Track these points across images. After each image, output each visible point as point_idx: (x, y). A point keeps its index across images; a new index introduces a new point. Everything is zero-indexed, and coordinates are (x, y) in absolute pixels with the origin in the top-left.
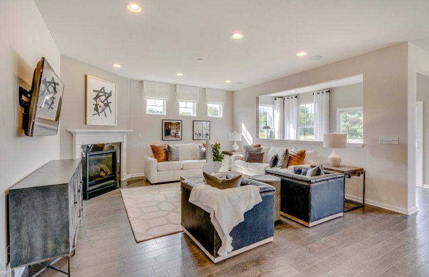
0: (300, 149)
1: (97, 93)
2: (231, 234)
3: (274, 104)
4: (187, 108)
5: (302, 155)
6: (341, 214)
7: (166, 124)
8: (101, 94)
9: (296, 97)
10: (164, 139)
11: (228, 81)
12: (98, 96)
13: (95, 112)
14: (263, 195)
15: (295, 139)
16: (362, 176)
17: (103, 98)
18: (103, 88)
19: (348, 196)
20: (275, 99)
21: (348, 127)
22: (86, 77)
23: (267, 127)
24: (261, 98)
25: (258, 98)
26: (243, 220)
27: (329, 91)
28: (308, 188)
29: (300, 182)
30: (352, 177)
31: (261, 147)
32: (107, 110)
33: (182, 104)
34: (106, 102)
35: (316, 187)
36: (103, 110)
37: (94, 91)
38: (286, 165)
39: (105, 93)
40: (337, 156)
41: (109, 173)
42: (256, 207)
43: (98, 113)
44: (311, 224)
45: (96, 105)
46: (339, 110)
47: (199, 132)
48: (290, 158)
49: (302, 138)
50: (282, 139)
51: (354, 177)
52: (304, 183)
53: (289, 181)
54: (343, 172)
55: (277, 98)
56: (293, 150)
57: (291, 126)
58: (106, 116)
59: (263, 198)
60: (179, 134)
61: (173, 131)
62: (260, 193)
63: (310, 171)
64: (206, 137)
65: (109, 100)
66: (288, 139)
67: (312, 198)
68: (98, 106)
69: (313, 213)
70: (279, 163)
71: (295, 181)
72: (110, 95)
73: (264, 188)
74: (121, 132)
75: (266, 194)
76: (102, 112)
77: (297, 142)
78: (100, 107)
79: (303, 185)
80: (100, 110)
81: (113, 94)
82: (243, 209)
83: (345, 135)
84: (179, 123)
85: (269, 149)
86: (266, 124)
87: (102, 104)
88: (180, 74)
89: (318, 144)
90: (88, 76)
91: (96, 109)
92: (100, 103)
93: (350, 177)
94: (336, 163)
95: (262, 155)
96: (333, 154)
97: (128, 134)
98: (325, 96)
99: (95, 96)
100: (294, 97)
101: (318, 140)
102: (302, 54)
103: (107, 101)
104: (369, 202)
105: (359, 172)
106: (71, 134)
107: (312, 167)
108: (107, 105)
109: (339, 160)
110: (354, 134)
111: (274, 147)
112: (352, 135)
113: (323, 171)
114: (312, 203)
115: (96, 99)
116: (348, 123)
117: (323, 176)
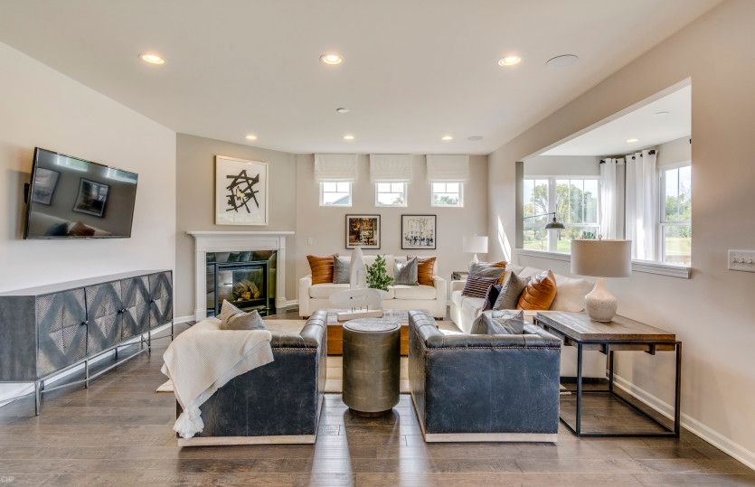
1: (233, 180)
4: (390, 194)
5: (539, 289)
7: (351, 221)
8: (239, 180)
9: (652, 152)
10: (348, 247)
11: (447, 138)
12: (234, 184)
13: (231, 207)
17: (244, 186)
18: (244, 172)
20: (602, 162)
22: (215, 158)
25: (519, 165)
31: (507, 266)
32: (251, 203)
33: (382, 187)
34: (249, 191)
36: (244, 203)
37: (228, 177)
39: (247, 179)
41: (256, 295)
43: (236, 208)
44: (430, 438)
45: (232, 197)
47: (414, 235)
48: (522, 293)
55: (608, 160)
58: (249, 212)
60: (376, 238)
61: (364, 233)
64: (428, 245)
65: (255, 188)
68: (236, 198)
72: (256, 180)
74: (277, 235)
75: (294, 352)
76: (241, 206)
78: (239, 198)
80: (238, 203)
81: (260, 178)
84: (375, 220)
86: (555, 219)
87: (242, 195)
88: (349, 137)
90: (218, 157)
91: (232, 202)
92: (239, 194)
97: (287, 237)
99: (229, 184)
100: (645, 153)
103: (251, 190)
105: (652, 343)
106: (192, 238)
108: (251, 195)
115: (231, 188)
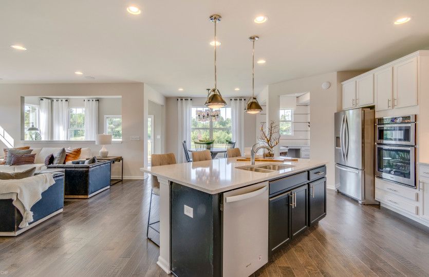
0: (76, 148)
2: (32, 210)
3: (39, 104)
5: (78, 152)
6: (109, 187)
9: (67, 101)
14: (55, 179)
15: (66, 140)
16: (121, 161)
19: (113, 177)
20: (42, 100)
21: (112, 129)
23: (33, 129)
24: (26, 98)
25: (22, 99)
26: (41, 198)
27: (98, 100)
28: (87, 172)
29: (81, 169)
30: (115, 163)
31: (30, 149)
35: (93, 171)
38: (63, 161)
40: (106, 150)
42: (50, 188)
44: (89, 196)
46: (105, 116)
48: (67, 155)
49: (73, 139)
50: (50, 140)
51: (116, 163)
52: (84, 169)
53: (71, 170)
54: (110, 160)
55: (44, 99)
56: (68, 149)
57: (61, 128)
59: (55, 181)
62: (54, 178)
63: (87, 162)
66: (57, 140)
67: (90, 178)
69: (91, 188)
70: (55, 162)
71: (76, 169)
73: (56, 174)
75: (58, 178)
77: (69, 143)
79: (83, 171)
82: (41, 191)
83: (111, 136)
85: (41, 150)
86: (33, 126)
89: (91, 143)
93: (114, 163)
94: (105, 155)
95: (33, 156)
96: (103, 149)
98: (95, 104)
100: (64, 100)
101: (89, 140)
102: (79, 73)
104: (125, 177)
105: (119, 159)
107: (87, 159)
109: (107, 153)
110: (117, 134)
111: (47, 148)
112: (116, 136)
113: (96, 161)
114: (90, 182)
116: (112, 125)
117: (97, 163)
